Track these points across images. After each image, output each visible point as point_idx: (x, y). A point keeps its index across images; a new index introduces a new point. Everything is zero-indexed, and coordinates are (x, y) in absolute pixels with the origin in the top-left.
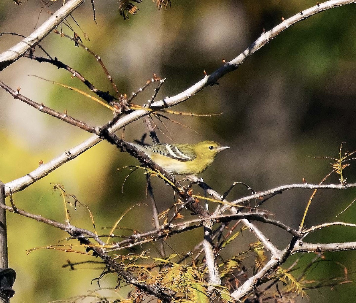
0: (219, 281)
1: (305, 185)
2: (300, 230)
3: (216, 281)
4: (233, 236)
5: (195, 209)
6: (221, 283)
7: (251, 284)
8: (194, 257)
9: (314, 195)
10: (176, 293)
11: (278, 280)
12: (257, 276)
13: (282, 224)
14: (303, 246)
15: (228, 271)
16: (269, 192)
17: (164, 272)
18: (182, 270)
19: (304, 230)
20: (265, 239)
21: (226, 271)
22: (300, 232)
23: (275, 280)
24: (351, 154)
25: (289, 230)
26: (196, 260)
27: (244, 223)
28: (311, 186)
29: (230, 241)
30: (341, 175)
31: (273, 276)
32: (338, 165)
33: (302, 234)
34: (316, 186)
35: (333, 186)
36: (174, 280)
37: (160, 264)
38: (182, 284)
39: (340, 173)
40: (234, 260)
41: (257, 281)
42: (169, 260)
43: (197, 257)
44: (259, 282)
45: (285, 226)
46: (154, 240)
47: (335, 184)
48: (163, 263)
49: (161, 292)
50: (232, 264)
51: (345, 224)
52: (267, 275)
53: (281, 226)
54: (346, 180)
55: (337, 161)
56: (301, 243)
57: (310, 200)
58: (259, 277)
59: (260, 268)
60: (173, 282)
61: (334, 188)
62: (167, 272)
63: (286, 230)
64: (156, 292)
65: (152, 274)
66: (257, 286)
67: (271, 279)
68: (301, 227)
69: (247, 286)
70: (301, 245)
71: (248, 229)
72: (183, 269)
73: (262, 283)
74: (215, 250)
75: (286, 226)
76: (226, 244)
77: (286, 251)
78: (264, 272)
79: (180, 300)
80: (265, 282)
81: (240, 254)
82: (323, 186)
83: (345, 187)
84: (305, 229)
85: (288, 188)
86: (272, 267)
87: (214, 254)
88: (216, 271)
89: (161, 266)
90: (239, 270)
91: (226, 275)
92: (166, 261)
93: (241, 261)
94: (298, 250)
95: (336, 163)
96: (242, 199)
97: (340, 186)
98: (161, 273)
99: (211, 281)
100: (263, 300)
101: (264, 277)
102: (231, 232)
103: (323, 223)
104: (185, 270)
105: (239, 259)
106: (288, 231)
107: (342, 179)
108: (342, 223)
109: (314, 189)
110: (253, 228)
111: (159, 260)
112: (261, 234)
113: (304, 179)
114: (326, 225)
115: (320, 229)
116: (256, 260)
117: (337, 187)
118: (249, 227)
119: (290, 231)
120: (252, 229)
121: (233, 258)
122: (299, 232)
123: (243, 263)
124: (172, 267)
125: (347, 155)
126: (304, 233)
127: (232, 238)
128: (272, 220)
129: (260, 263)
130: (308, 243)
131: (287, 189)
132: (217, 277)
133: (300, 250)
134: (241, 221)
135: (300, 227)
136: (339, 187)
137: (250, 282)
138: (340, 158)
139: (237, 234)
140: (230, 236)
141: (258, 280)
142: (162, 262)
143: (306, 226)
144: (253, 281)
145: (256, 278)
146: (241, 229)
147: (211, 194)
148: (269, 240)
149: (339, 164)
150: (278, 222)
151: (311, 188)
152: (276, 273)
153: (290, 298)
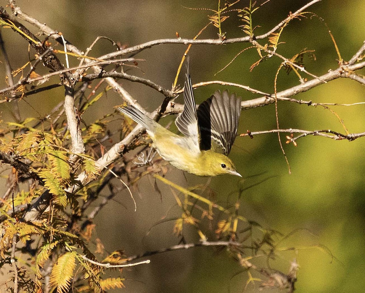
0: (83, 147)
1: (179, 40)
2: (173, 89)
3: (79, 148)
4: (97, 97)
5: (54, 67)
6: (84, 150)
7: (117, 151)
8: (53, 120)
9: (188, 50)
10: (32, 162)
11: (148, 146)
12: (124, 142)
13: (153, 83)
14: (175, 107)
15: (91, 136)
16: (138, 47)
17: (18, 139)
18: (38, 137)
19: (177, 90)
20: (132, 99)
21: (88, 136)
22: (173, 92)
23: (144, 146)
24: (232, 5)
25: (161, 90)
26: (54, 124)
27: (107, 82)
28: (186, 41)
29: (93, 103)
30: (220, 29)
31: (142, 142)
32: (216, 18)
33: (175, 95)
34: (191, 41)
35: (210, 41)
36: (33, 146)
37: (15, 129)
38: (41, 151)
39: (218, 26)
40: (97, 124)
41: (123, 148)
42: (24, 125)
43: (56, 120)
44: (126, 149)
45: (155, 85)
46: (8, 101)
47: (212, 39)
48: (18, 129)
49: (17, 160)
50: (95, 128)
51: (224, 83)
52: (135, 141)
53: (151, 86)
54: (225, 34)
55: (216, 13)
56: (173, 104)
57: (184, 56)
58: (125, 144)
59: (128, 132)
60: (32, 149)
61: (212, 44)
62: (21, 139)
63: (157, 90)
64: (12, 160)
65: (4, 141)
66: (123, 154)
67: (139, 145)
68: (174, 87)
69: (113, 153)
70: (173, 106)
71: (112, 89)
72: (40, 136)
73: (129, 150)
74: (77, 113)
75: (157, 86)
76: (88, 106)
77: (157, 114)
78: (132, 137)
79: (39, 169)
80: (133, 149)
81: (105, 117)
82: (199, 41)
83: (223, 42)
84: (179, 89)
85: (160, 43)
86: (140, 131)
87: (77, 117)
88: (79, 137)
89: (15, 132)
90: (103, 134)
91: (89, 141)
92: (21, 126)
93: (106, 125)
94: (169, 112)
95: (214, 15)
96: (107, 55)
97: (219, 41)
98: (15, 140)
99: (73, 148)
100: (132, 169)
101: (132, 143)
102: (94, 92)
103: (199, 82)
104: (42, 137)
105: (104, 122)
106: (159, 91)
107: (220, 34)
108: (220, 82)
109: (188, 44)
110: (119, 88)
111: (13, 124)
112: (127, 94)
113: (177, 33)
114: (202, 84)
115: (196, 88)
116: (122, 124)
117: (215, 42)
118: (114, 86)
119: (162, 92)
120: (117, 89)
121: (97, 122)
122: (171, 92)
123: (109, 128)
124: (28, 133)
125: (227, 6)
126: (177, 93)
127: (96, 99)
128: (142, 78)
129: (126, 127)
130: (180, 104)
131: (158, 44)
132: (80, 143)
133: (171, 112)
134: (105, 80)
135: (172, 86)
136: (217, 43)
137: (115, 150)
138: (219, 10)
139: (100, 95)
140: (94, 96)
141: (125, 146)
142: (17, 127)
143: (179, 85)
144: (119, 148)
145: (122, 144)
146: (105, 89)
147: (71, 50)
148: (137, 102)
149: (218, 16)
150: (149, 81)
151: (186, 43)
152: (145, 139)
153: (162, 166)
